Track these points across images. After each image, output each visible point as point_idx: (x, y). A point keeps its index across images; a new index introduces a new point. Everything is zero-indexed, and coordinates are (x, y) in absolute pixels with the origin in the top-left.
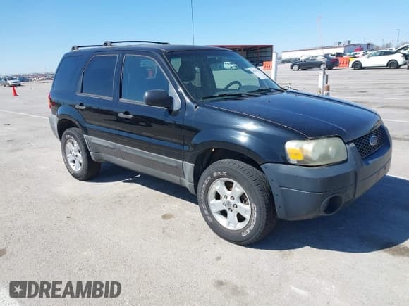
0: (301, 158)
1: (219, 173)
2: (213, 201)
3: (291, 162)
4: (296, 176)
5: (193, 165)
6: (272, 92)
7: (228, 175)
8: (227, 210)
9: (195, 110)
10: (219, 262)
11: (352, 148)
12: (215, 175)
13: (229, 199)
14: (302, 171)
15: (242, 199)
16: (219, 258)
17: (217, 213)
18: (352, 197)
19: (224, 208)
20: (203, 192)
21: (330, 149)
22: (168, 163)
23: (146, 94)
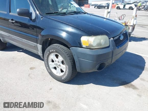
0: (88, 45)
1: (52, 50)
2: (50, 63)
3: (83, 47)
4: (85, 54)
5: (41, 46)
6: (81, 13)
7: (56, 52)
8: (56, 67)
9: (41, 19)
10: (51, 91)
11: (112, 41)
12: (51, 51)
13: (57, 62)
14: (88, 51)
15: (63, 62)
16: (51, 89)
17: (52, 68)
18: (110, 63)
19: (55, 66)
20: (46, 58)
21: (102, 41)
22: (31, 44)
23: (18, 10)
